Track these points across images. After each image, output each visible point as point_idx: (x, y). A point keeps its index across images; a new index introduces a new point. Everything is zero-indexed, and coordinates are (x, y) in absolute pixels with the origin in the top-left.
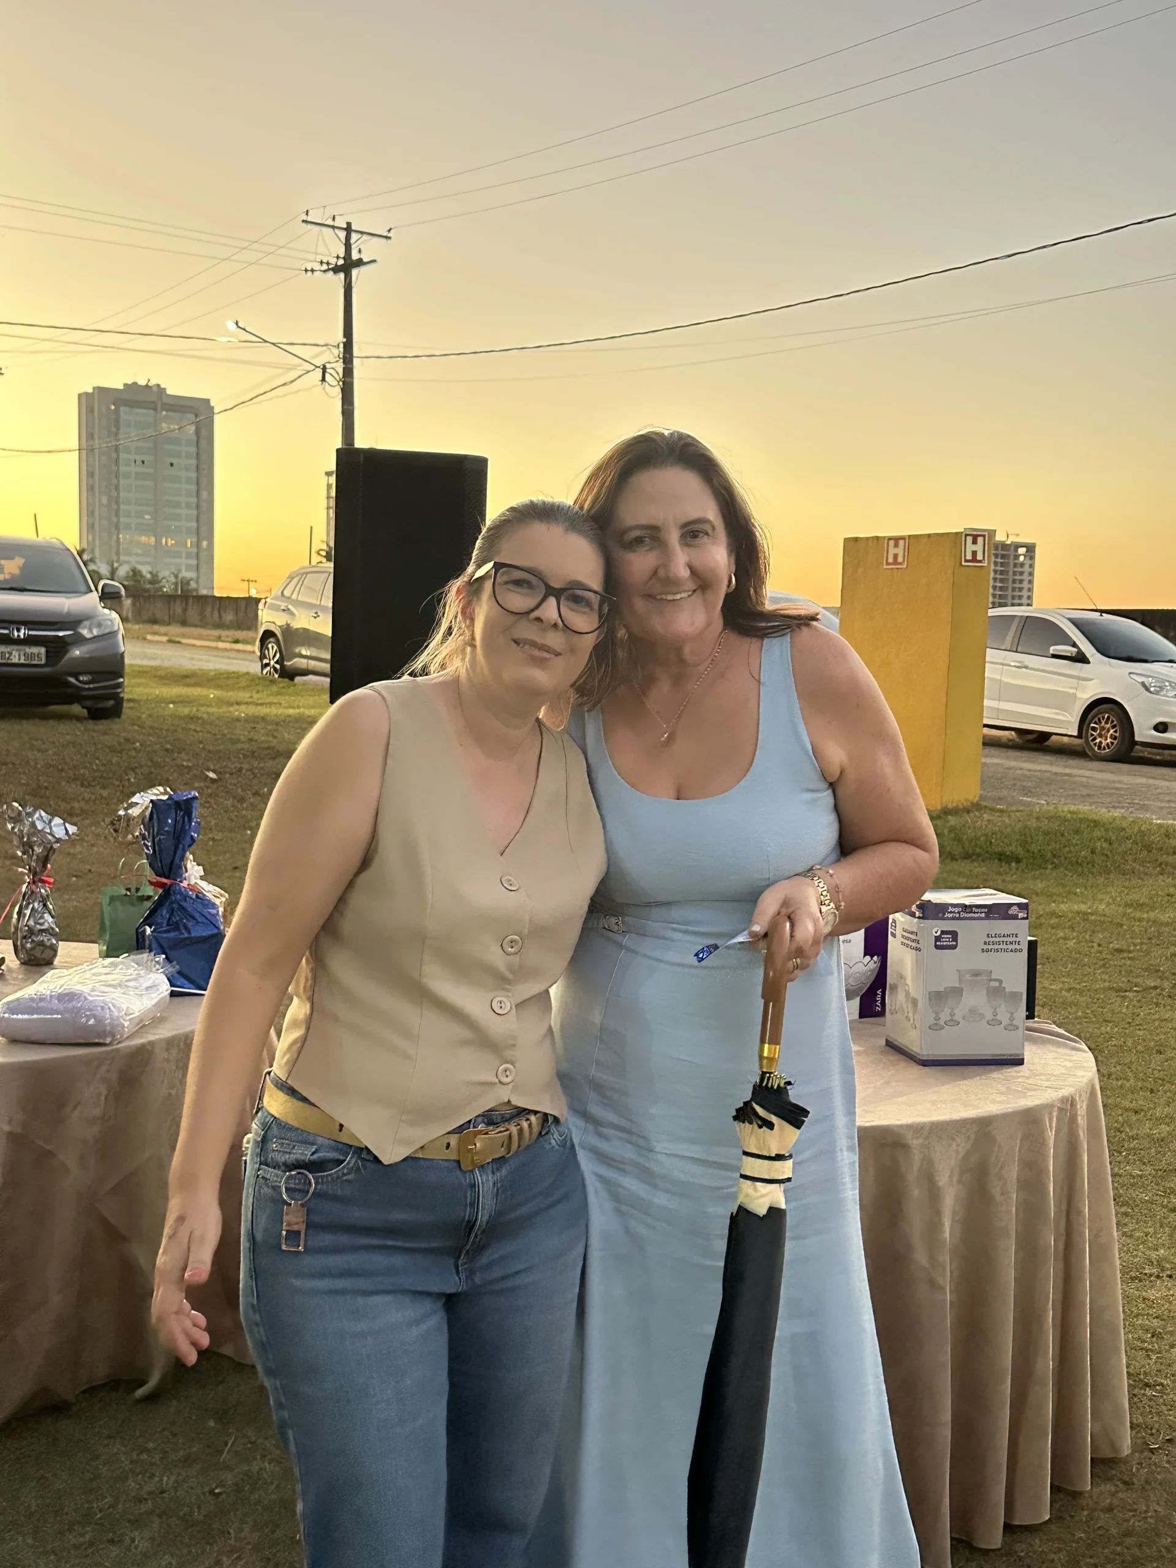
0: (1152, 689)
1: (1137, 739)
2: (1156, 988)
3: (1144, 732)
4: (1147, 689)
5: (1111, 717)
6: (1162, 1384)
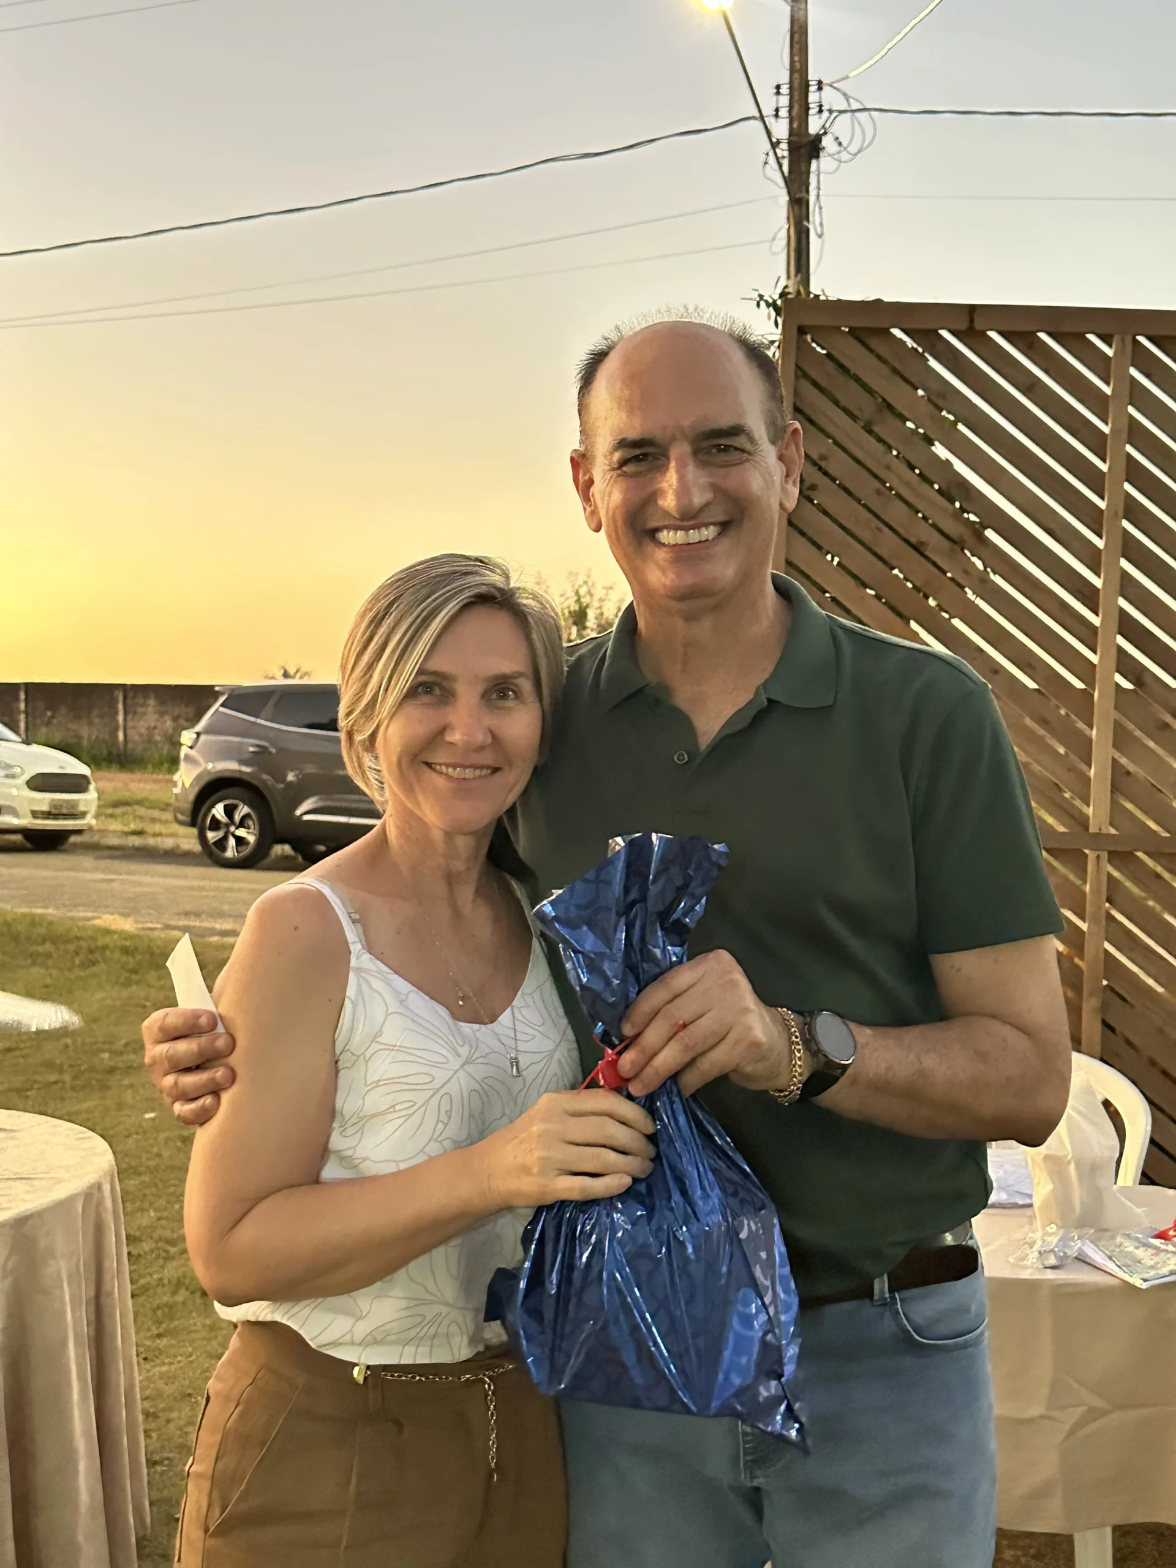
2: (56, 1082)
6: (168, 1459)
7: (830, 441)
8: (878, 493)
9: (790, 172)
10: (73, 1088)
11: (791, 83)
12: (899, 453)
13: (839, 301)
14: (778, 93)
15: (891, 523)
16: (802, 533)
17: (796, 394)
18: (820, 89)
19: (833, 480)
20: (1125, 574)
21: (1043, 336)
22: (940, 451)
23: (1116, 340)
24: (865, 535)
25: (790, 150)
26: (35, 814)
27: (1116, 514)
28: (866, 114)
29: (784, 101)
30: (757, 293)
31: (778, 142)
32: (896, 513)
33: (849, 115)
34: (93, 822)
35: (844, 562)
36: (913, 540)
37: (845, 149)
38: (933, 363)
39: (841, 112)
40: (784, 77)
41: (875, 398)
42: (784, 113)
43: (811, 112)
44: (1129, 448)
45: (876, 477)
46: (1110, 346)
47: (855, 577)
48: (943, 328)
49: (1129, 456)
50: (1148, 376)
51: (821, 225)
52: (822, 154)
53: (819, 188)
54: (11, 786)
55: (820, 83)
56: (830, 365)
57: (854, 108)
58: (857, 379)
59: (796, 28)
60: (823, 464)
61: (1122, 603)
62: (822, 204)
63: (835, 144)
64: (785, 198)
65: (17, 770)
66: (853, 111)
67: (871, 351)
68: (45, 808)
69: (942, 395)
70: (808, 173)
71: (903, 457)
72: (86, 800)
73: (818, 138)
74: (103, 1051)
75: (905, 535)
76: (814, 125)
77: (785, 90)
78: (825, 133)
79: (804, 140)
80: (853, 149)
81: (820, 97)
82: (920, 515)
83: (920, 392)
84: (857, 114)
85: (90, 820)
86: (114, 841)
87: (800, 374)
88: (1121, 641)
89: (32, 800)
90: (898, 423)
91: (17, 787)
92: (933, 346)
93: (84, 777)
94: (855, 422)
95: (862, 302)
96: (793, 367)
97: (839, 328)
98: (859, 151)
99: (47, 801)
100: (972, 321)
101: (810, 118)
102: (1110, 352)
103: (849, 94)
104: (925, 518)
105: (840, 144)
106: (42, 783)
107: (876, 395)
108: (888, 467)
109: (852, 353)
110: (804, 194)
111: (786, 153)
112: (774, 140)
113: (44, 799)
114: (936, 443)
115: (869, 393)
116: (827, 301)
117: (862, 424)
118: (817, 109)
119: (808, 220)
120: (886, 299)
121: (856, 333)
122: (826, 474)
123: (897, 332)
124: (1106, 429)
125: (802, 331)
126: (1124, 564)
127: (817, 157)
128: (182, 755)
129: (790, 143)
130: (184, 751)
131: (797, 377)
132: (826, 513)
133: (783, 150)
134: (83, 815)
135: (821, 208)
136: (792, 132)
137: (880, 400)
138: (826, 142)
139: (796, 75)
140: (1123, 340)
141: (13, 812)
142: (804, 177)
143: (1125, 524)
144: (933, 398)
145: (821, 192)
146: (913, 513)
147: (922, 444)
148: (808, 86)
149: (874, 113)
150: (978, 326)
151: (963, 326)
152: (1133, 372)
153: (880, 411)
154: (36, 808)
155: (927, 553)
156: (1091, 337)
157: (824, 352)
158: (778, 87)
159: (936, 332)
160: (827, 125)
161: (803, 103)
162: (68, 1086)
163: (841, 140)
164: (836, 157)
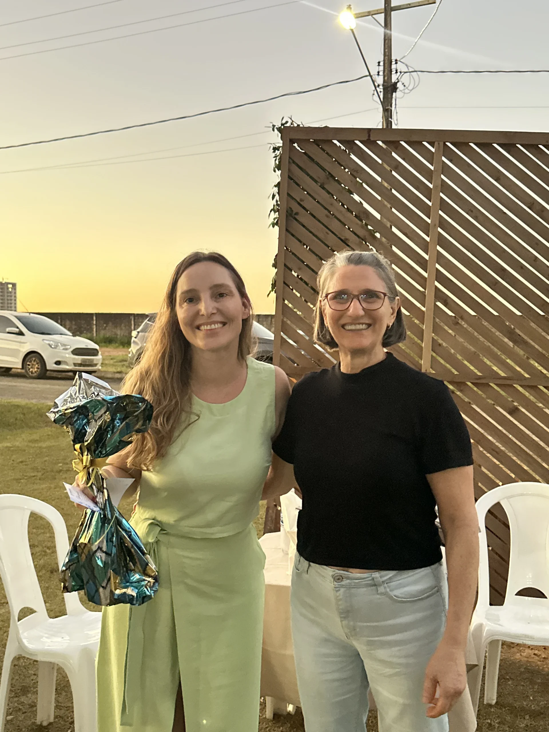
0: (53, 346)
1: (48, 368)
2: (34, 476)
3: (51, 365)
4: (51, 346)
5: (36, 360)
7: (306, 193)
8: (327, 216)
9: (383, 98)
10: (40, 479)
11: (384, 61)
12: (337, 198)
13: (309, 127)
14: (379, 65)
15: (333, 230)
16: (293, 235)
17: (289, 170)
18: (396, 63)
19: (307, 211)
20: (439, 253)
21: (402, 143)
22: (356, 197)
23: (436, 144)
24: (321, 235)
25: (384, 89)
26: (75, 365)
27: (435, 225)
28: (415, 73)
29: (381, 68)
30: (272, 124)
31: (379, 86)
32: (335, 225)
33: (408, 73)
34: (100, 368)
35: (311, 248)
36: (343, 238)
37: (407, 88)
38: (353, 156)
39: (405, 73)
40: (381, 59)
41: (326, 173)
42: (381, 73)
43: (393, 73)
44: (442, 195)
45: (326, 209)
46: (433, 147)
47: (317, 255)
48: (356, 140)
49: (441, 198)
50: (451, 161)
51: (397, 120)
52: (398, 90)
53: (396, 104)
54: (66, 353)
55: (396, 60)
56: (306, 157)
57: (410, 70)
58: (318, 164)
59: (386, 38)
60: (302, 203)
61: (438, 266)
62: (398, 111)
63: (403, 86)
64: (382, 109)
65: (69, 347)
66: (410, 72)
67: (324, 151)
68: (80, 362)
69: (357, 171)
70: (392, 98)
71: (339, 200)
72: (97, 359)
73: (396, 84)
74: (60, 463)
75: (339, 236)
76: (394, 79)
77: (382, 64)
78: (398, 82)
79: (389, 85)
80: (410, 88)
81: (396, 66)
82: (347, 227)
83: (347, 170)
84: (412, 73)
85: (99, 367)
86: (110, 376)
87: (291, 161)
88: (437, 284)
89: (74, 359)
90: (336, 183)
91: (68, 354)
92: (352, 148)
93: (96, 350)
94: (316, 183)
95: (319, 128)
96: (288, 158)
97: (309, 140)
98: (413, 89)
99: (80, 360)
100: (369, 136)
101: (393, 75)
102: (433, 150)
103: (408, 65)
104: (349, 229)
105: (404, 86)
106: (77, 352)
107: (326, 172)
108: (332, 205)
109: (315, 152)
110: (389, 107)
111: (382, 90)
112: (376, 84)
113: (78, 358)
114: (354, 194)
115: (323, 170)
116: (304, 127)
117: (319, 184)
118: (395, 71)
119: (391, 118)
120: (330, 126)
121: (317, 142)
122: (304, 208)
123: (335, 142)
124: (431, 186)
125: (292, 141)
126: (439, 248)
127: (396, 92)
128: (132, 341)
129: (383, 85)
130: (133, 339)
131: (289, 162)
132: (304, 226)
133: (380, 89)
134: (96, 365)
135: (397, 113)
136: (384, 81)
137: (328, 173)
138: (399, 85)
139: (386, 57)
140: (439, 144)
141: (66, 363)
142: (390, 100)
143: (439, 230)
144: (352, 173)
145: (397, 106)
146: (343, 226)
147: (348, 193)
148: (391, 62)
149: (419, 73)
150: (372, 139)
151: (365, 138)
152: (444, 159)
153: (328, 178)
154: (76, 362)
155: (349, 244)
156: (425, 143)
157: (304, 151)
158: (379, 63)
159: (353, 141)
160: (399, 78)
161: (389, 69)
162: (38, 478)
163: (405, 84)
164: (403, 91)
